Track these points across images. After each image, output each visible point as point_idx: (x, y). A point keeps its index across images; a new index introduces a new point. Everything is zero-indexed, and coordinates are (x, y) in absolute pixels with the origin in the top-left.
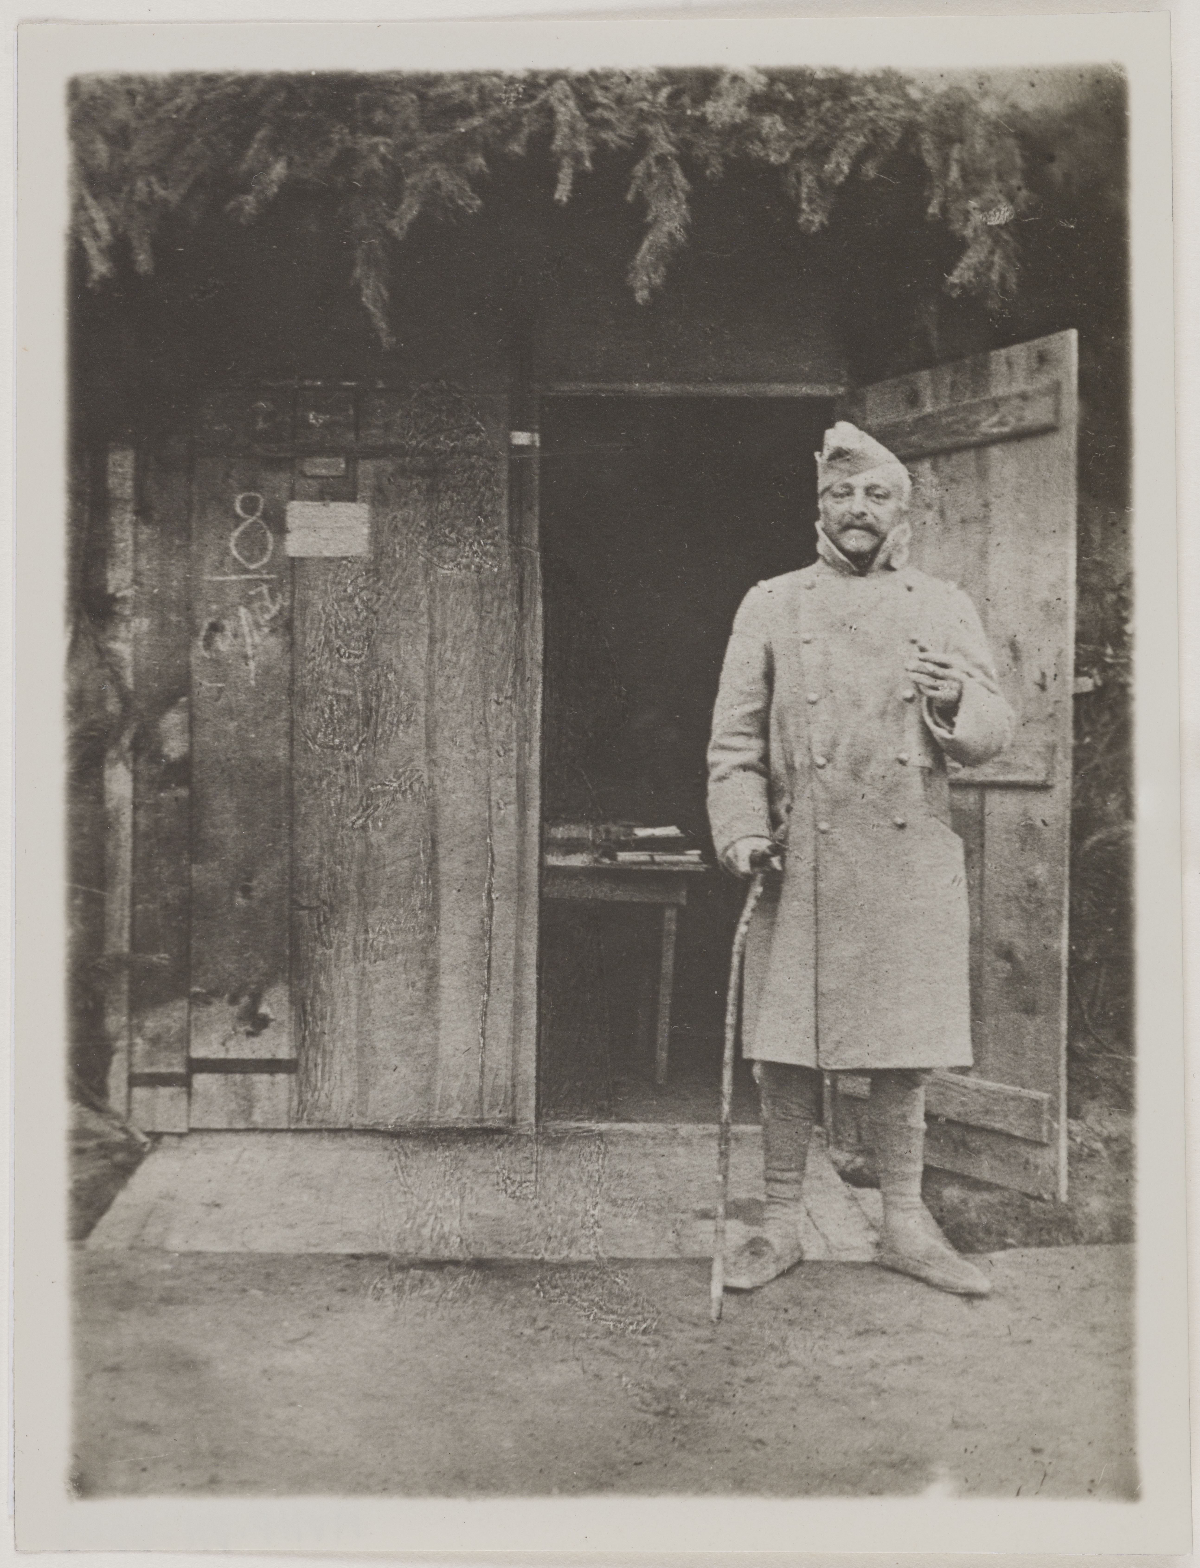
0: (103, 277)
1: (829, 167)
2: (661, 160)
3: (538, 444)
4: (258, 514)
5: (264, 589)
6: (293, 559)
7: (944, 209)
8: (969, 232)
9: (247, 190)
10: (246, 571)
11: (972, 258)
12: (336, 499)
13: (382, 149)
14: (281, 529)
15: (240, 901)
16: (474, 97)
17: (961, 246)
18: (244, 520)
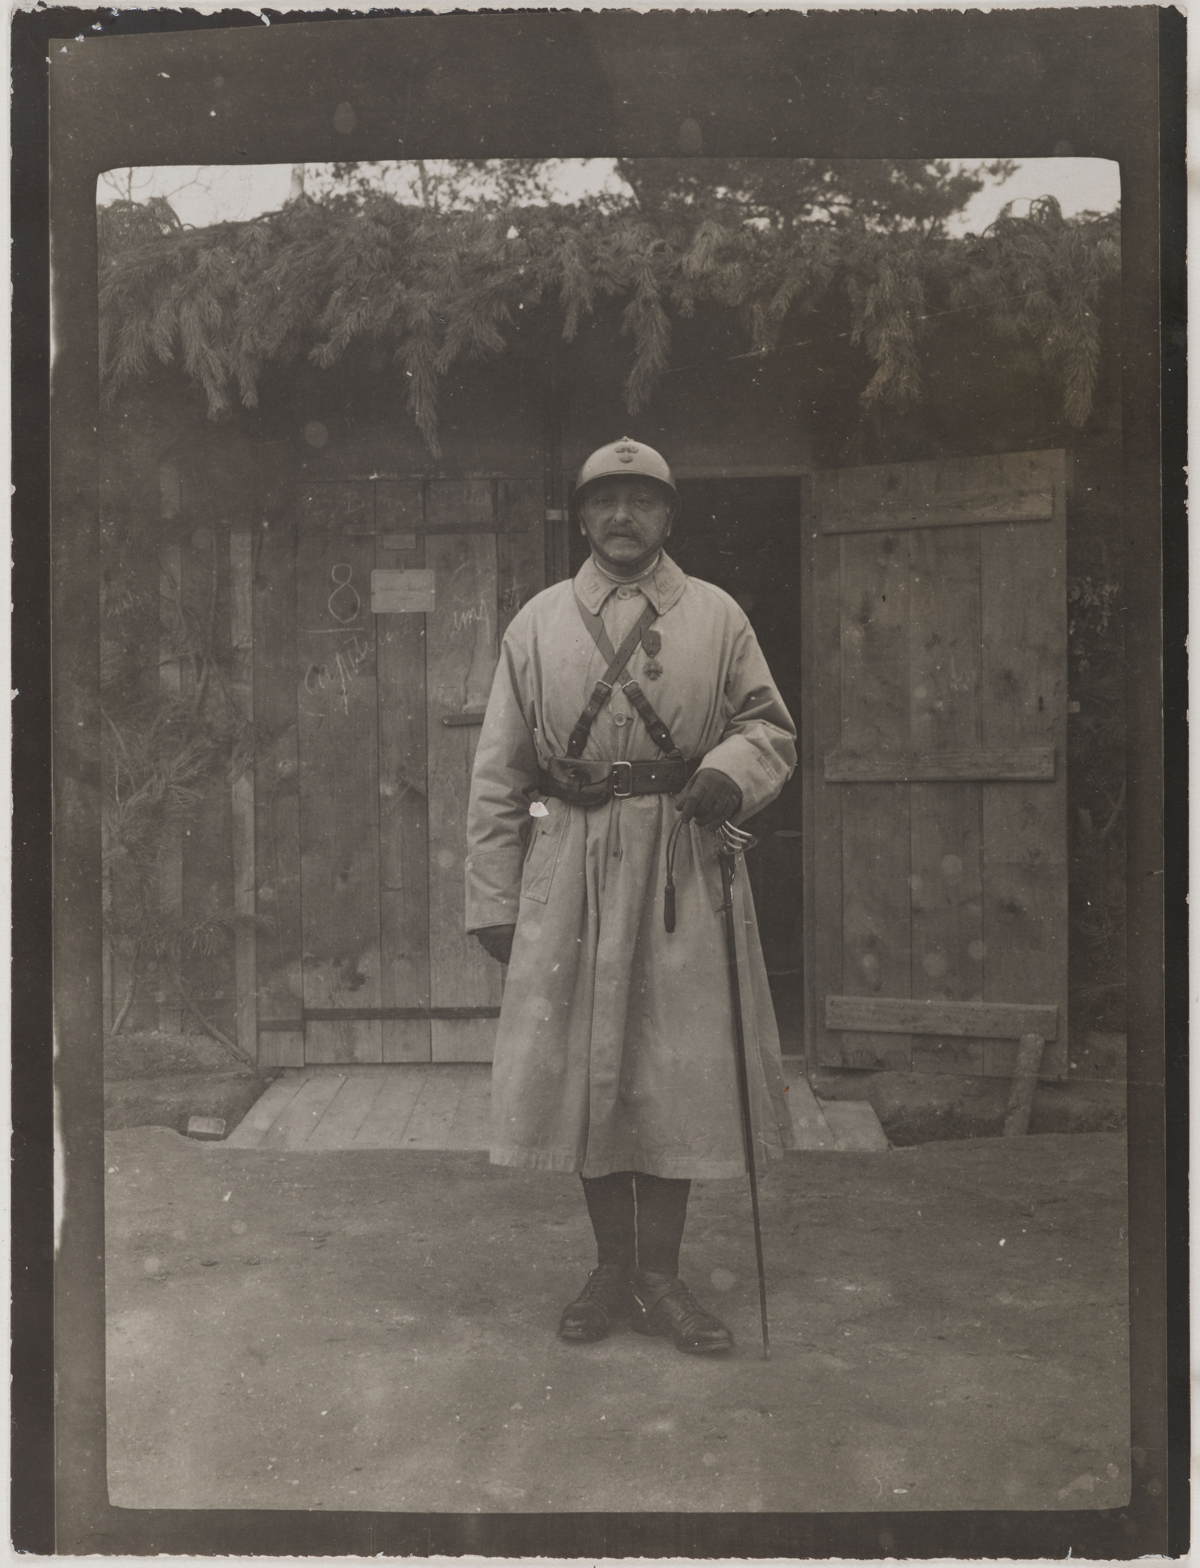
0: (219, 410)
1: (773, 306)
2: (646, 302)
3: (567, 519)
4: (349, 580)
5: (355, 638)
6: (376, 615)
7: (863, 336)
8: (879, 356)
9: (326, 340)
10: (340, 625)
11: (881, 377)
12: (408, 566)
13: (429, 302)
14: (367, 593)
15: (340, 886)
16: (502, 257)
17: (872, 367)
18: (340, 585)
